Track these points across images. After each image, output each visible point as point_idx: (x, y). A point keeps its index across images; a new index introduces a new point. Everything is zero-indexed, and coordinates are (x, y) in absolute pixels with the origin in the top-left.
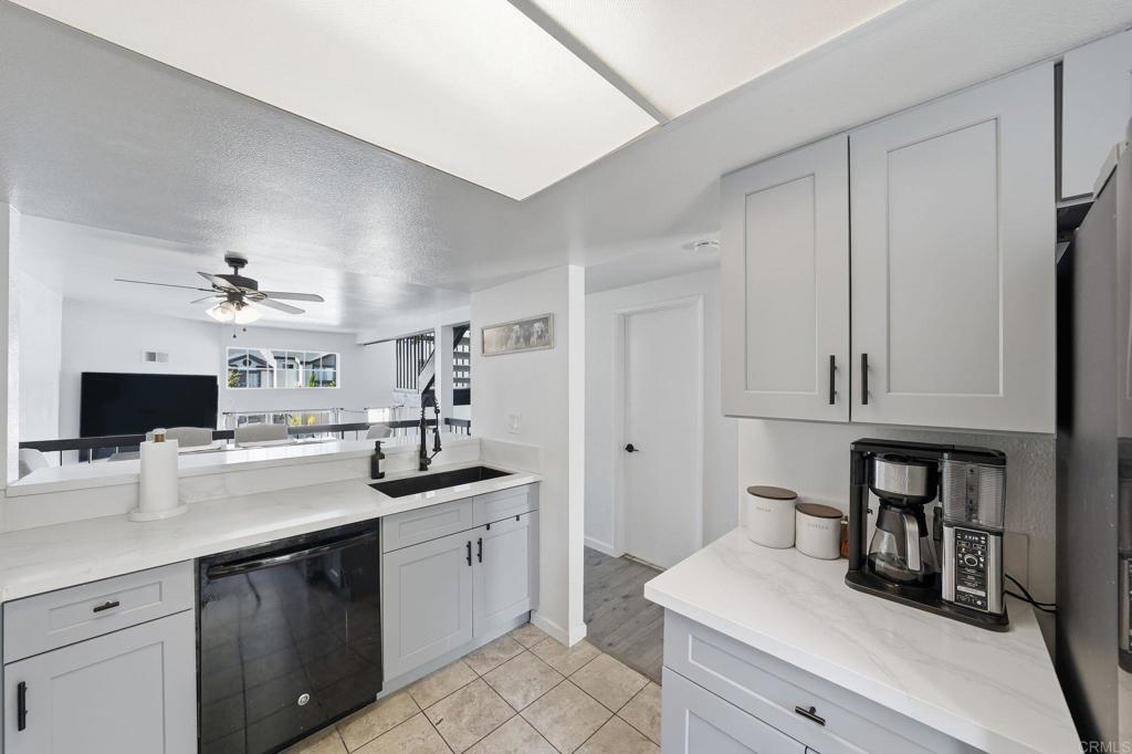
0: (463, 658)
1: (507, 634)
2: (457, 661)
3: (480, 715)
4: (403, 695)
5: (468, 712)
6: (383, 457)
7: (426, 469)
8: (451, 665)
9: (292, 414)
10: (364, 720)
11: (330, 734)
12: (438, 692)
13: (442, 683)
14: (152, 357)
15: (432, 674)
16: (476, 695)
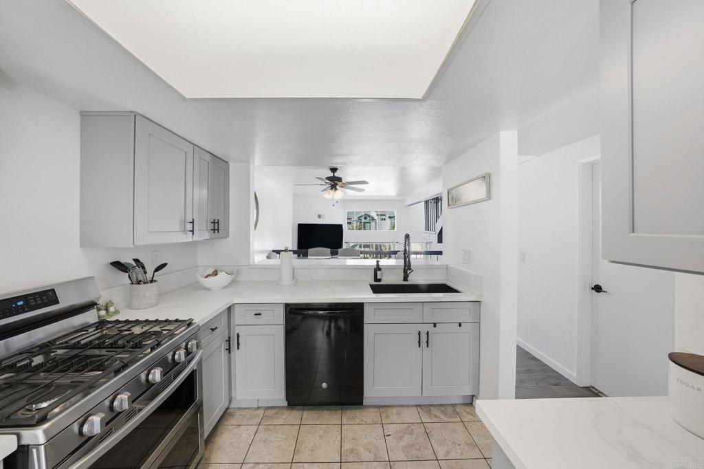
0: (417, 406)
1: (452, 404)
2: (413, 406)
3: (413, 446)
4: (376, 410)
5: (407, 439)
6: (380, 270)
7: (407, 281)
8: (408, 406)
9: (384, 244)
10: (354, 412)
11: (338, 410)
12: (395, 418)
13: (399, 414)
14: (319, 216)
15: (396, 406)
16: (415, 433)
